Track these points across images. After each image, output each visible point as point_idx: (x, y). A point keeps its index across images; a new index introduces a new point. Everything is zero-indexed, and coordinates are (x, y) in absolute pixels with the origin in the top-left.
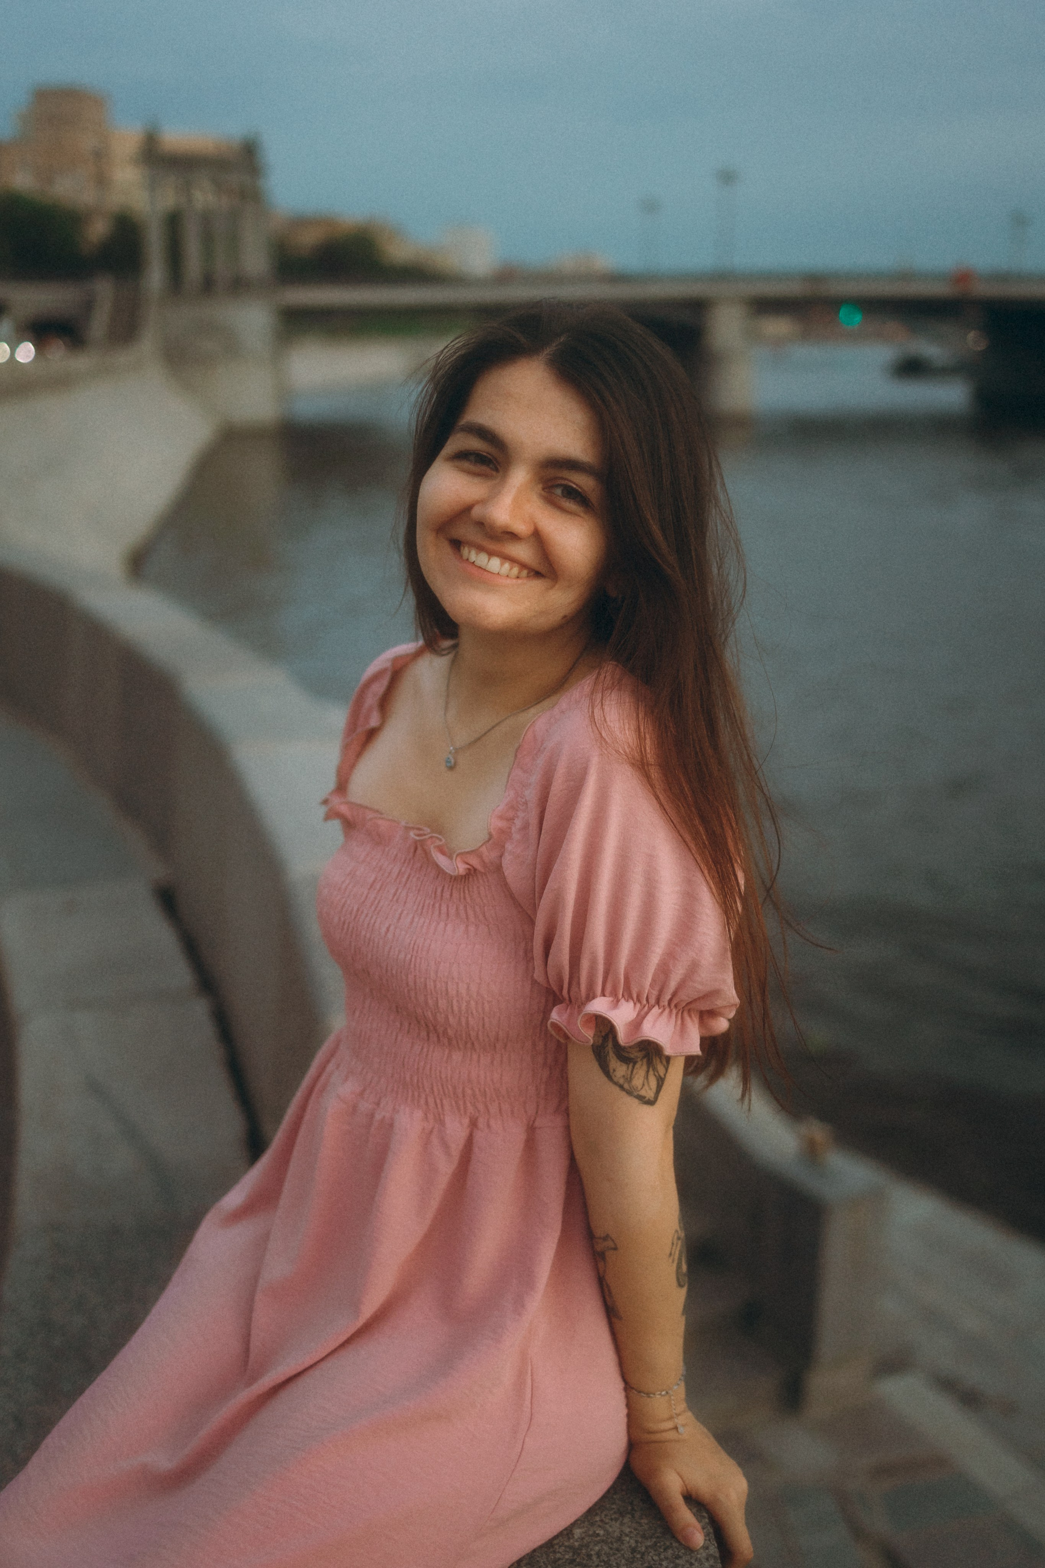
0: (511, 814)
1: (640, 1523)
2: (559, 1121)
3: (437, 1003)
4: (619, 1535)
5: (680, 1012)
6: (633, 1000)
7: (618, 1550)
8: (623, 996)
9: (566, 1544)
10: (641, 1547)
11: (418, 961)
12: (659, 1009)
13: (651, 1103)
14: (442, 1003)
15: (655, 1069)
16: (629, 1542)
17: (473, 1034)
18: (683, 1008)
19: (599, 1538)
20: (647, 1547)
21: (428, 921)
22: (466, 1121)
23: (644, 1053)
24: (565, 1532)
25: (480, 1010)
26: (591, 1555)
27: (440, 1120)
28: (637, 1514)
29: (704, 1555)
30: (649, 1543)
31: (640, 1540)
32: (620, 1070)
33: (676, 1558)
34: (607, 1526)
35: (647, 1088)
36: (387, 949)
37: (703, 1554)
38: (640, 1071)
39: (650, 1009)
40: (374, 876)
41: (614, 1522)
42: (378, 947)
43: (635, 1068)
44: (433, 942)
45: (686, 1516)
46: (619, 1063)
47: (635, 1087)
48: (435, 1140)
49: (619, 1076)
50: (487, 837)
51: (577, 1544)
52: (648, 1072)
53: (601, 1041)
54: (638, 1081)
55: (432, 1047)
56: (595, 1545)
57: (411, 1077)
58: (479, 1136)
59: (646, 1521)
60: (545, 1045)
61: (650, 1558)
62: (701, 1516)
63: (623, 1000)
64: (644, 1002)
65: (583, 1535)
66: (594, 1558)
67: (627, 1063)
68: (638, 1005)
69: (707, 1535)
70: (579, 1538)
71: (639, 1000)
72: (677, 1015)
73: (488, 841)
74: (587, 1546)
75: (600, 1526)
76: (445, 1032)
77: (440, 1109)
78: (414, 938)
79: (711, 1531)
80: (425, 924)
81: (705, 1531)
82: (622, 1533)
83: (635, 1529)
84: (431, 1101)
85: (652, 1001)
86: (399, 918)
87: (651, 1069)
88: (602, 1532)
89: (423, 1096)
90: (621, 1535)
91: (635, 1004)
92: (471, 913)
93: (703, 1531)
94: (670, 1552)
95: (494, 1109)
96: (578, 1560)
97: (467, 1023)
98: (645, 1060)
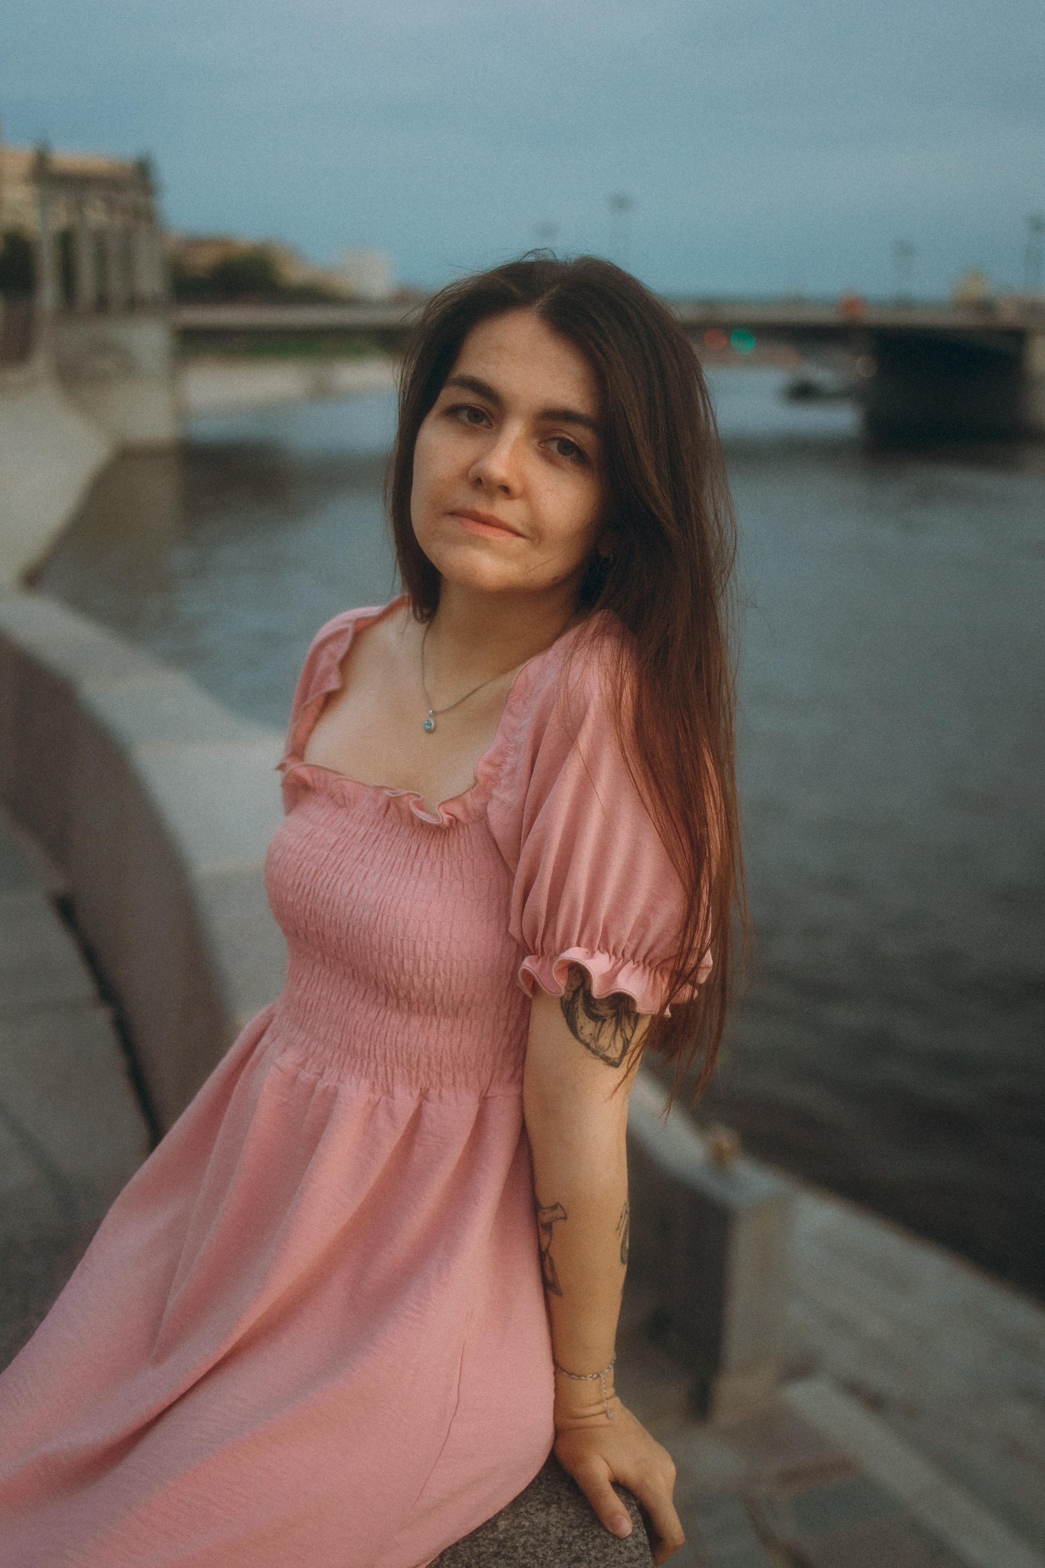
0: (498, 761)
1: (567, 1513)
2: (513, 1091)
3: (403, 963)
4: (546, 1526)
5: (654, 970)
6: (609, 953)
7: (544, 1541)
8: (599, 948)
9: (491, 1536)
10: (568, 1537)
11: (385, 918)
12: (634, 964)
13: (615, 1064)
14: (408, 965)
15: (622, 1030)
16: (555, 1533)
17: (437, 997)
18: (657, 966)
19: (524, 1530)
20: (574, 1537)
21: (397, 879)
22: (416, 1093)
23: (614, 1011)
24: (489, 1525)
25: (448, 971)
26: (517, 1547)
27: (389, 1091)
28: (564, 1504)
29: (633, 1542)
30: (575, 1533)
31: (566, 1529)
32: (587, 1027)
33: (605, 1547)
34: (533, 1517)
35: (613, 1049)
36: (349, 909)
37: (631, 1542)
38: (608, 1029)
39: (624, 964)
40: (335, 838)
41: (540, 1513)
42: (338, 907)
43: (604, 1026)
44: (402, 899)
45: (614, 1503)
46: (587, 1020)
47: (601, 1047)
48: (381, 1113)
49: (586, 1034)
50: (472, 782)
51: (501, 1537)
52: (616, 1031)
53: (571, 996)
54: (604, 1041)
55: (389, 1013)
56: (521, 1536)
57: (363, 1044)
58: (430, 1108)
59: (573, 1511)
60: (509, 1010)
61: (577, 1548)
62: (629, 1504)
63: (598, 952)
64: (620, 955)
65: (508, 1527)
66: (520, 1550)
67: (595, 1021)
68: (613, 958)
69: (635, 1523)
70: (503, 1530)
71: (615, 953)
72: (650, 971)
73: (473, 787)
74: (512, 1539)
75: (525, 1517)
76: (407, 996)
77: (390, 1080)
78: (382, 895)
79: (640, 1518)
80: (394, 883)
81: (633, 1518)
82: (548, 1524)
83: (562, 1519)
84: (381, 1070)
85: (628, 955)
86: (365, 877)
87: (619, 1030)
88: (527, 1524)
89: (373, 1065)
90: (547, 1525)
91: (610, 957)
92: (447, 868)
93: (631, 1519)
94: (598, 1540)
95: (448, 1080)
96: (503, 1553)
97: (433, 985)
98: (614, 1019)
